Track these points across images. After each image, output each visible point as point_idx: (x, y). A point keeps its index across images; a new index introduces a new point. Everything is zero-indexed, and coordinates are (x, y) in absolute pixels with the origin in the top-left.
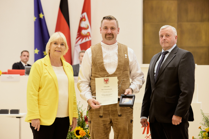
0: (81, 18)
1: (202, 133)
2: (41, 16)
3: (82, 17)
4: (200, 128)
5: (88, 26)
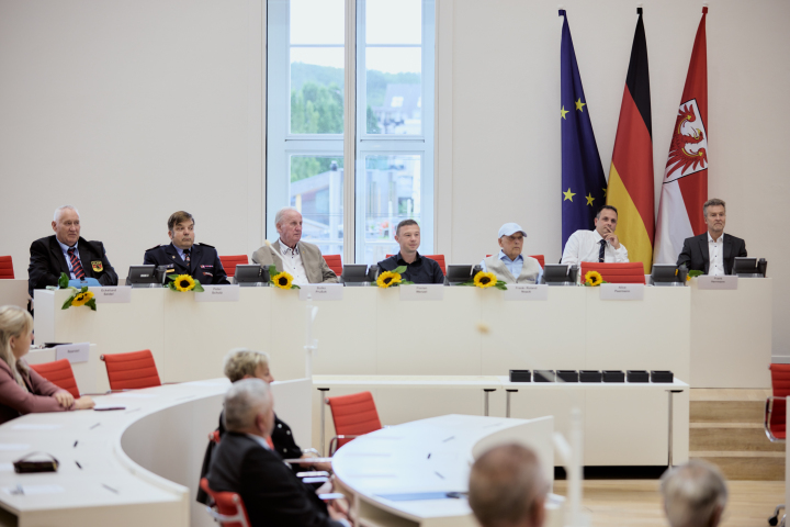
0: (680, 111)
2: (580, 105)
3: (683, 111)
5: (701, 134)
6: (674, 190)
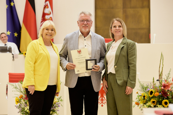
1: (138, 97)
2: (12, 4)
4: (137, 93)
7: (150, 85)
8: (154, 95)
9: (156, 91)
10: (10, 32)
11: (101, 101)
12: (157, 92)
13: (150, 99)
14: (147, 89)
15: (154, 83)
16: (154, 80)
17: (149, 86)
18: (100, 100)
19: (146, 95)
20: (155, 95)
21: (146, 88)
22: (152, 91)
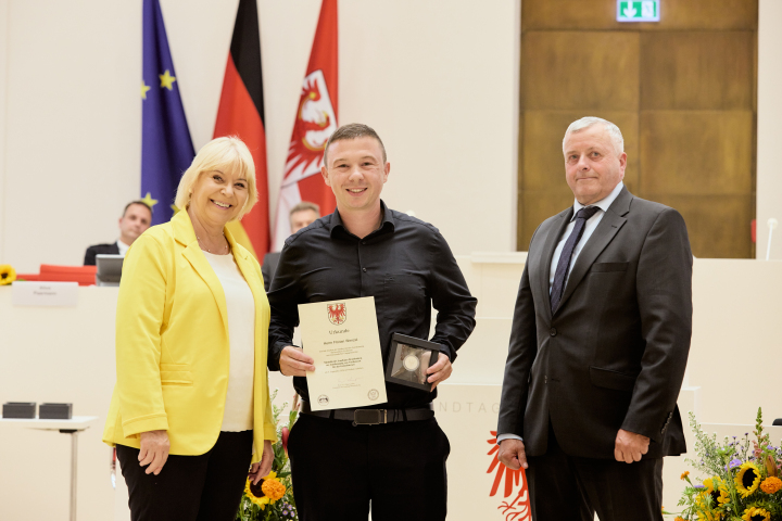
0: (304, 89)
1: (690, 495)
2: (167, 80)
3: (306, 87)
4: (685, 476)
5: (328, 119)
6: (294, 197)
7: (743, 443)
8: (759, 488)
9: (770, 470)
10: (153, 197)
11: (523, 507)
12: (776, 473)
13: (741, 504)
14: (727, 459)
15: (763, 434)
16: (761, 421)
17: (738, 448)
18: (520, 504)
19: (722, 485)
20: (764, 489)
21: (724, 456)
22: (751, 470)
